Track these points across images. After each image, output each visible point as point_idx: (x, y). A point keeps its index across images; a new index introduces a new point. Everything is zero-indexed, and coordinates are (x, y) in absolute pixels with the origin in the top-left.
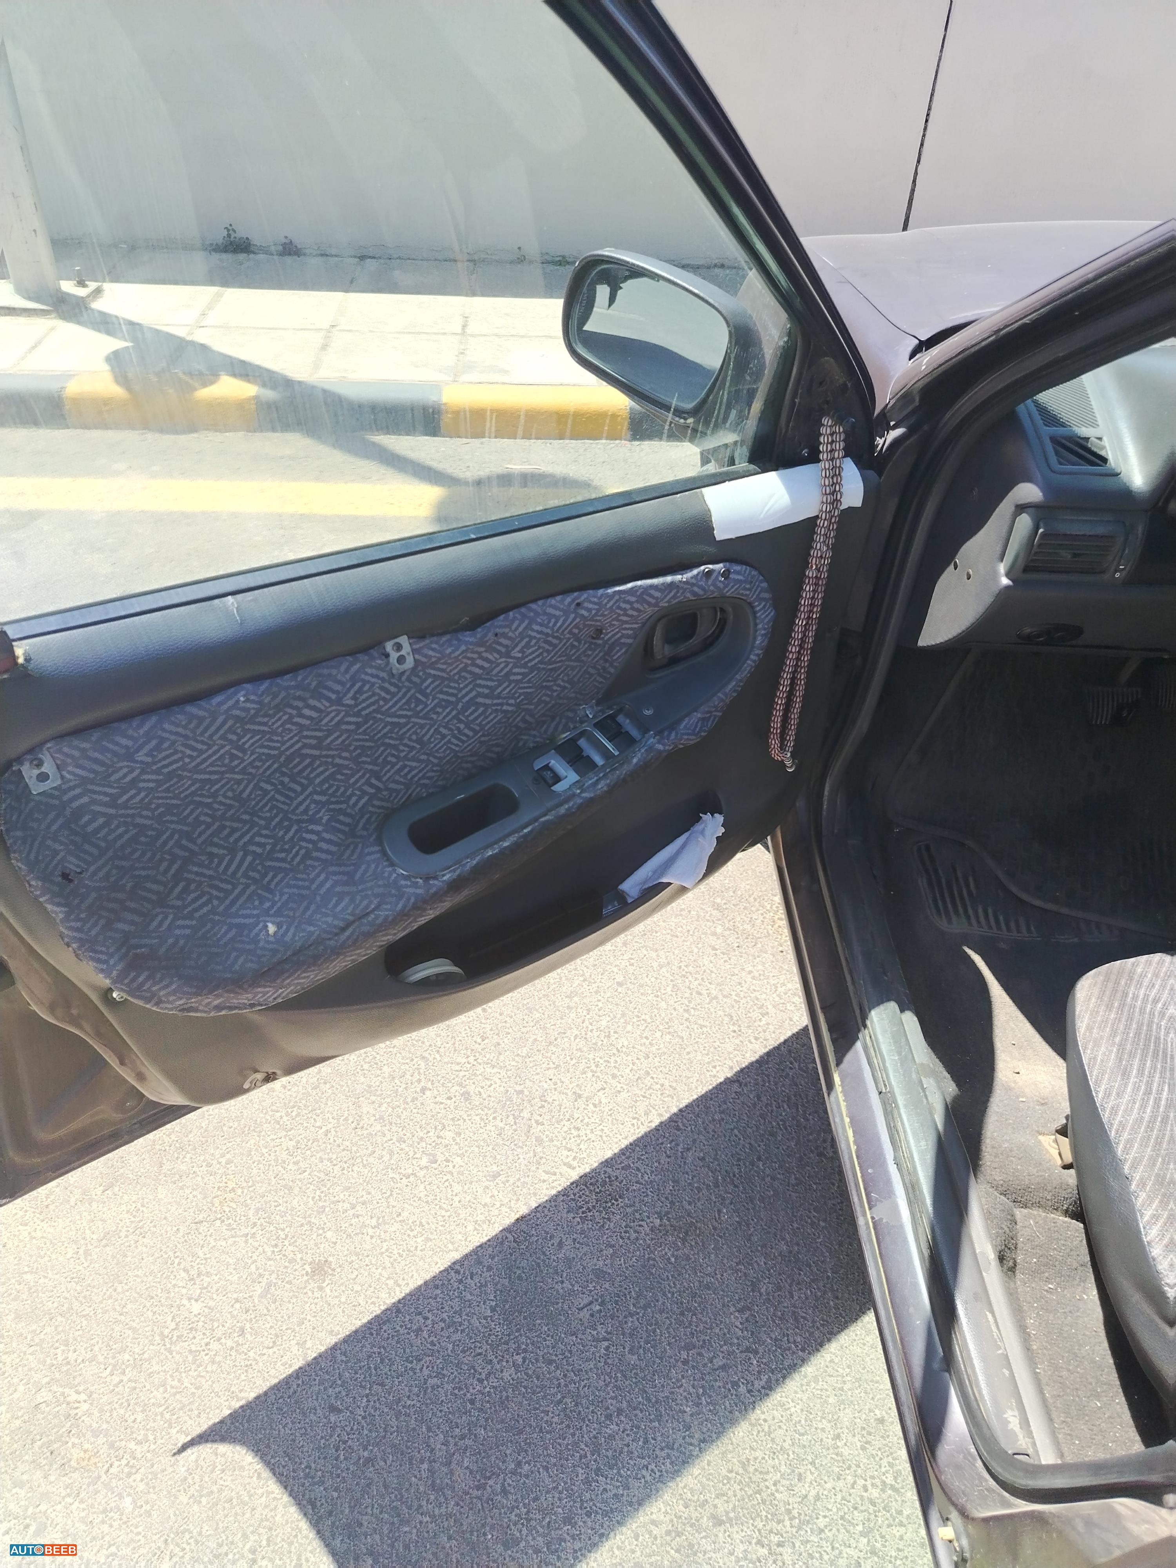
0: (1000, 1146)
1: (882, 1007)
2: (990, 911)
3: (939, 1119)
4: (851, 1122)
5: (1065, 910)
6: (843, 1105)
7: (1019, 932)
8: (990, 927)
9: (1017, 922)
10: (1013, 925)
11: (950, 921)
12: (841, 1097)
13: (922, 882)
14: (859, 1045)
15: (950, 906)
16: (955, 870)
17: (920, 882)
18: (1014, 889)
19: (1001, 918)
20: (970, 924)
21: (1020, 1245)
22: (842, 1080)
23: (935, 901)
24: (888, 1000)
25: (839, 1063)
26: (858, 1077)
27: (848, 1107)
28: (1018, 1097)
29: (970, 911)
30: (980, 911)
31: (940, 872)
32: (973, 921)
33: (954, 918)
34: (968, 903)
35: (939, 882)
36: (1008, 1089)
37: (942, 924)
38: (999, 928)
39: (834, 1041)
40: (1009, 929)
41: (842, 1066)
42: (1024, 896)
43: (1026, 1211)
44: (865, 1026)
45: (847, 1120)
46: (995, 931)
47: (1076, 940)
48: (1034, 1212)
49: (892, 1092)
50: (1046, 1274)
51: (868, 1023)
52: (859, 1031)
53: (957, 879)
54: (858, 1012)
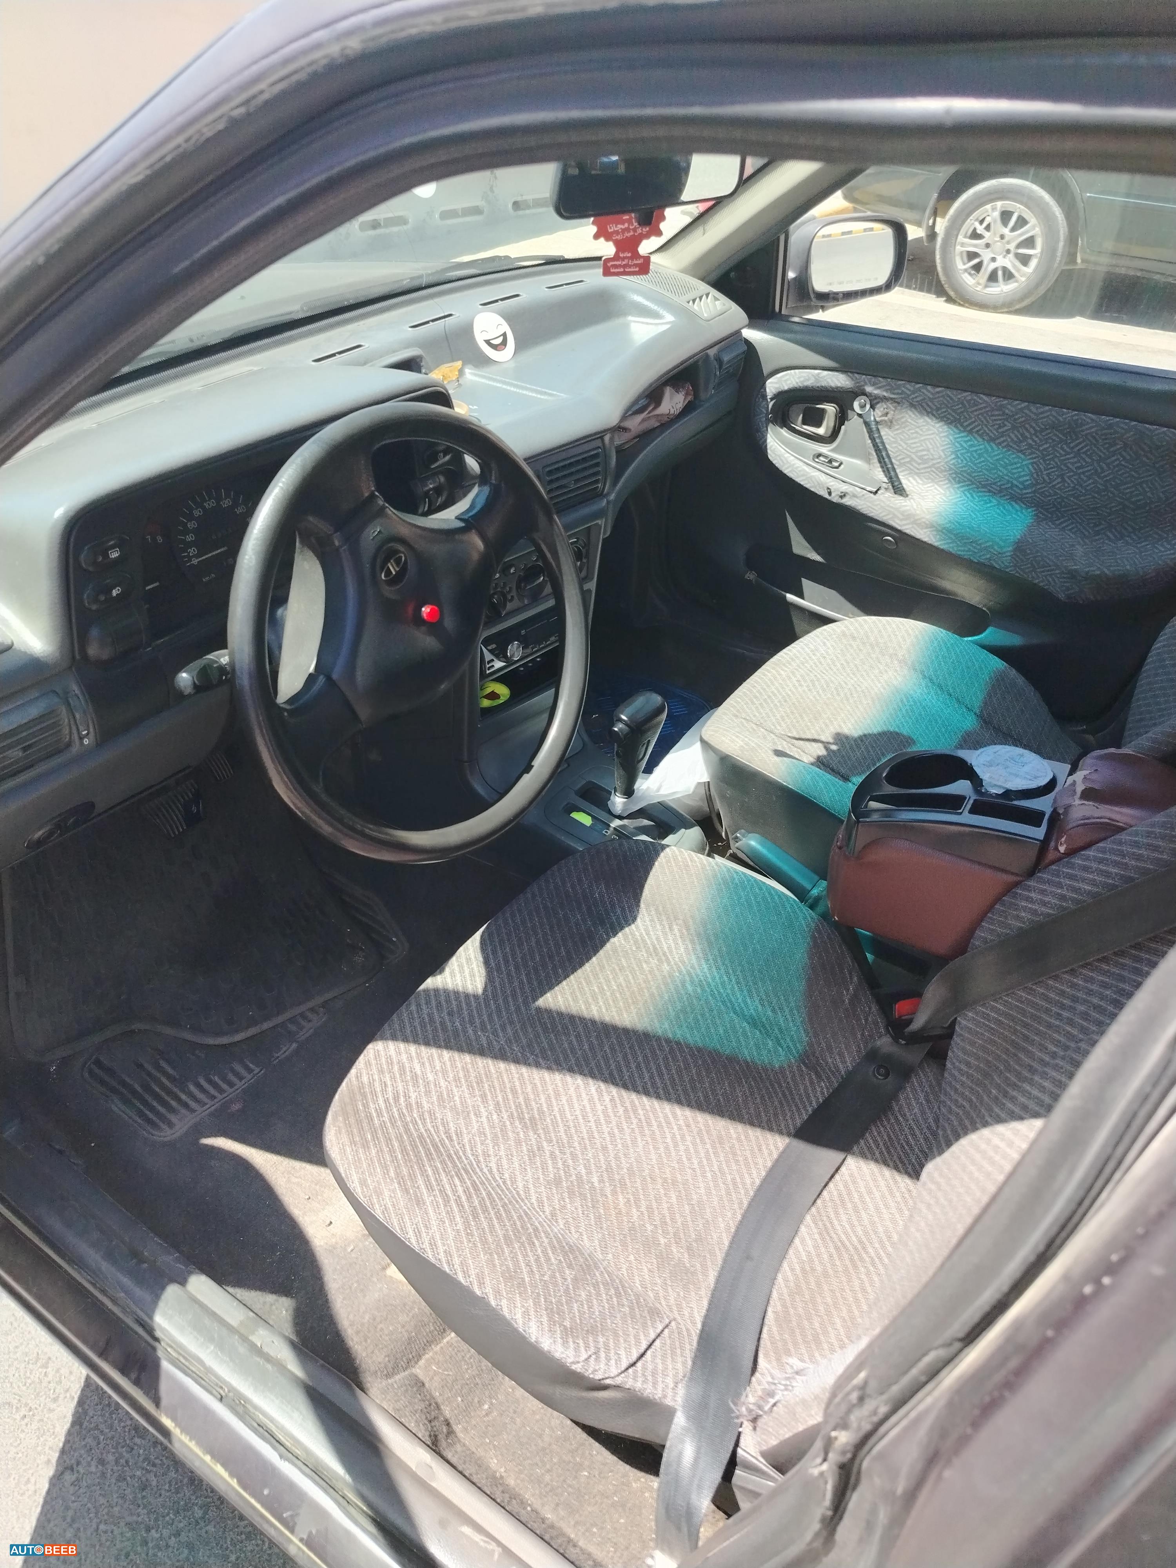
0: (363, 1325)
1: (161, 1304)
2: (202, 1082)
3: (294, 1366)
4: (213, 1457)
5: (266, 1026)
6: (192, 1445)
7: (241, 1078)
8: (213, 1097)
9: (233, 1071)
10: (231, 1077)
11: (171, 1125)
12: (185, 1439)
13: (117, 1107)
14: (165, 1365)
15: (160, 1108)
16: (140, 1066)
17: (115, 1109)
18: (211, 1041)
19: (216, 1079)
20: (193, 1111)
21: (439, 1400)
22: (174, 1419)
23: (141, 1114)
24: (163, 1288)
25: (157, 1402)
26: (189, 1399)
27: (199, 1444)
28: (345, 1250)
29: (183, 1097)
30: (192, 1088)
31: (128, 1080)
32: (192, 1104)
33: (173, 1118)
34: (175, 1090)
35: (134, 1092)
36: (332, 1249)
37: (167, 1134)
38: (221, 1091)
39: (137, 1383)
40: (231, 1084)
41: (164, 1402)
42: (224, 1040)
43: (422, 1362)
44: (157, 1340)
45: (207, 1458)
46: (220, 1097)
47: (294, 1045)
48: (428, 1355)
49: (232, 1389)
50: (476, 1400)
51: (158, 1334)
52: (154, 1349)
53: (149, 1074)
54: (140, 1331)
